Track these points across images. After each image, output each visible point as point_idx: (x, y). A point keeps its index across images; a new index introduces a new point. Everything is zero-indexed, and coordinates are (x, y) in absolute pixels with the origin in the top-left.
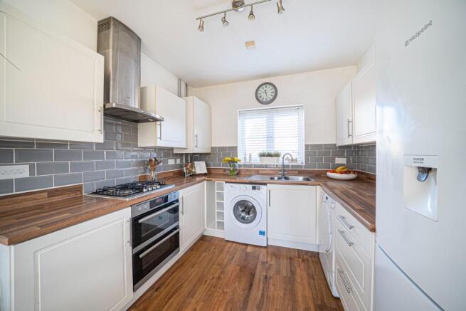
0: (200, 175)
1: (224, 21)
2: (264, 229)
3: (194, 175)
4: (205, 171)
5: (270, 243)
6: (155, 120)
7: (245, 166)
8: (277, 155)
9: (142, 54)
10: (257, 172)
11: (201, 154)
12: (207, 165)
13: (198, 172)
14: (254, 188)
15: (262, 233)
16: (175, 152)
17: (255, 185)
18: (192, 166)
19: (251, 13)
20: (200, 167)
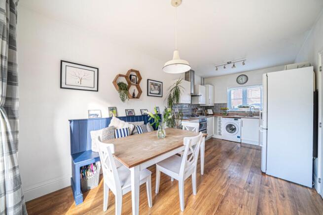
0: (210, 115)
1: (225, 68)
2: (240, 136)
3: (208, 115)
4: (212, 113)
5: (242, 142)
6: (198, 96)
7: (231, 111)
8: (248, 107)
9: (195, 75)
10: (237, 114)
11: (211, 106)
12: (213, 111)
13: (209, 113)
14: (235, 120)
15: (238, 137)
16: (201, 105)
17: (236, 119)
18: (207, 111)
19: (234, 66)
20: (210, 112)
